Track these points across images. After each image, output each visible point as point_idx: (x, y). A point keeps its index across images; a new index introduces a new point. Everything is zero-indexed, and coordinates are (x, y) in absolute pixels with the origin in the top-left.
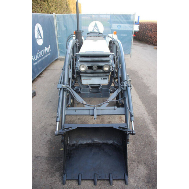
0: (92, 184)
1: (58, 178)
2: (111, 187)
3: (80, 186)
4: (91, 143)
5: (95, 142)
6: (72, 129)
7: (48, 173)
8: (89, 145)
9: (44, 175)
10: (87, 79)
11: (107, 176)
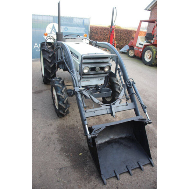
0: (129, 176)
1: (96, 181)
2: (144, 172)
3: (120, 181)
4: (109, 141)
5: (112, 139)
6: (102, 129)
7: (83, 180)
8: (108, 143)
9: (81, 184)
10: (86, 81)
11: (137, 164)
